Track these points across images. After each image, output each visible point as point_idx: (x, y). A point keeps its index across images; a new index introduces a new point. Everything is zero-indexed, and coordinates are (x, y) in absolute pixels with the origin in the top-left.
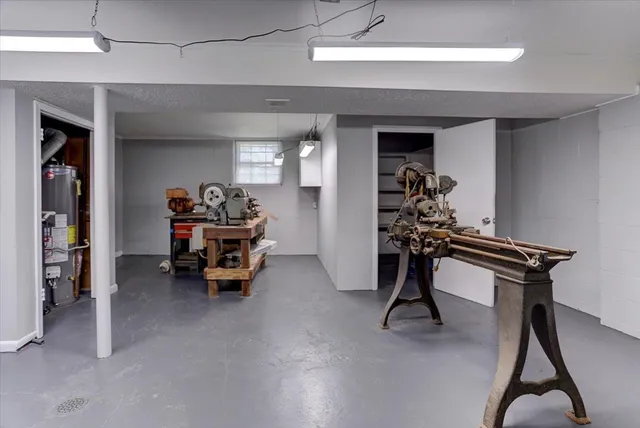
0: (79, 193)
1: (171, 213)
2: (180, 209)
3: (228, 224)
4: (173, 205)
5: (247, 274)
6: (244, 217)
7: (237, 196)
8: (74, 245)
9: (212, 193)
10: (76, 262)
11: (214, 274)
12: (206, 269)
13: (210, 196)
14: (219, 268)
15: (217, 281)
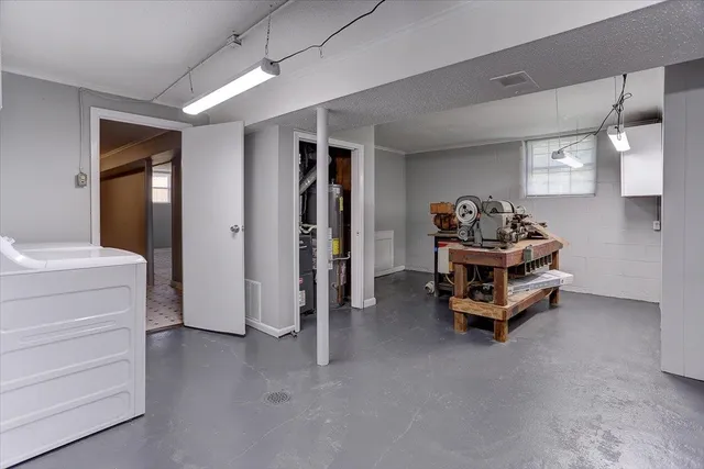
0: (341, 209)
1: (436, 230)
2: (445, 225)
3: (482, 247)
4: (438, 221)
5: (500, 313)
6: (503, 239)
7: (495, 211)
8: (338, 256)
9: (465, 207)
10: (340, 272)
11: (461, 305)
12: (452, 299)
13: (462, 211)
14: (468, 300)
15: (465, 314)
